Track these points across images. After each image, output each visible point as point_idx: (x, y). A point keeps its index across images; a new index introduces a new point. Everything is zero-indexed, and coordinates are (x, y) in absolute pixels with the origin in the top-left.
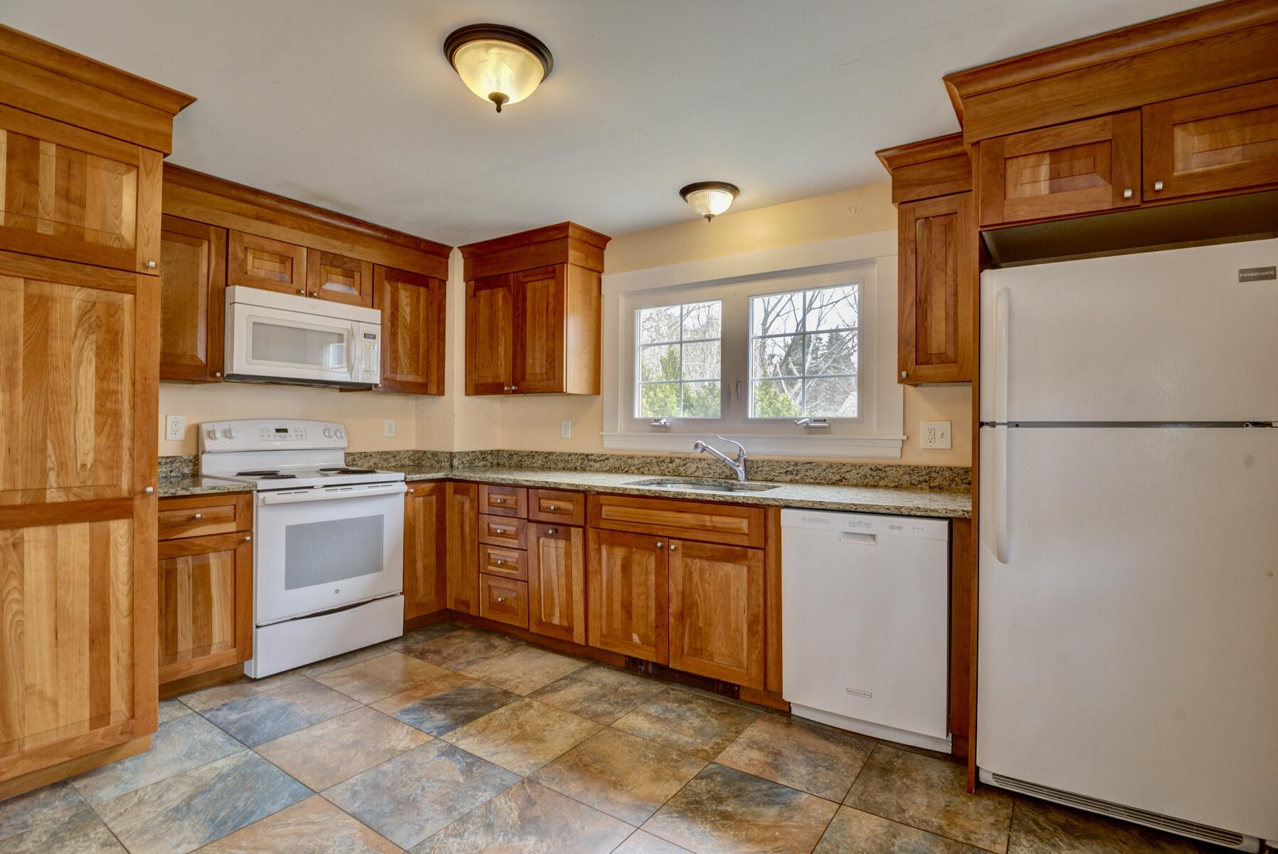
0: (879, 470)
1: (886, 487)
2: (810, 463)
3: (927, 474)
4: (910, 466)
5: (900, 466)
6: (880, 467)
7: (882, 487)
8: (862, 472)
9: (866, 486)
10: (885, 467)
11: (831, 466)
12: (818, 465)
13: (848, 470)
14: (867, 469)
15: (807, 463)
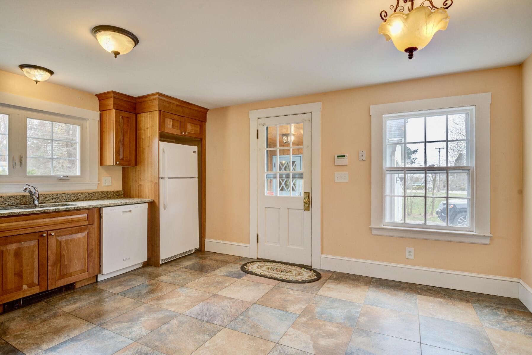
0: (91, 194)
1: (94, 200)
2: (64, 194)
3: (106, 194)
4: (101, 192)
5: (98, 192)
6: (92, 193)
7: (92, 200)
8: (85, 195)
9: (87, 200)
10: (93, 193)
11: (73, 194)
12: (68, 194)
13: (80, 195)
14: (87, 194)
15: (63, 194)
